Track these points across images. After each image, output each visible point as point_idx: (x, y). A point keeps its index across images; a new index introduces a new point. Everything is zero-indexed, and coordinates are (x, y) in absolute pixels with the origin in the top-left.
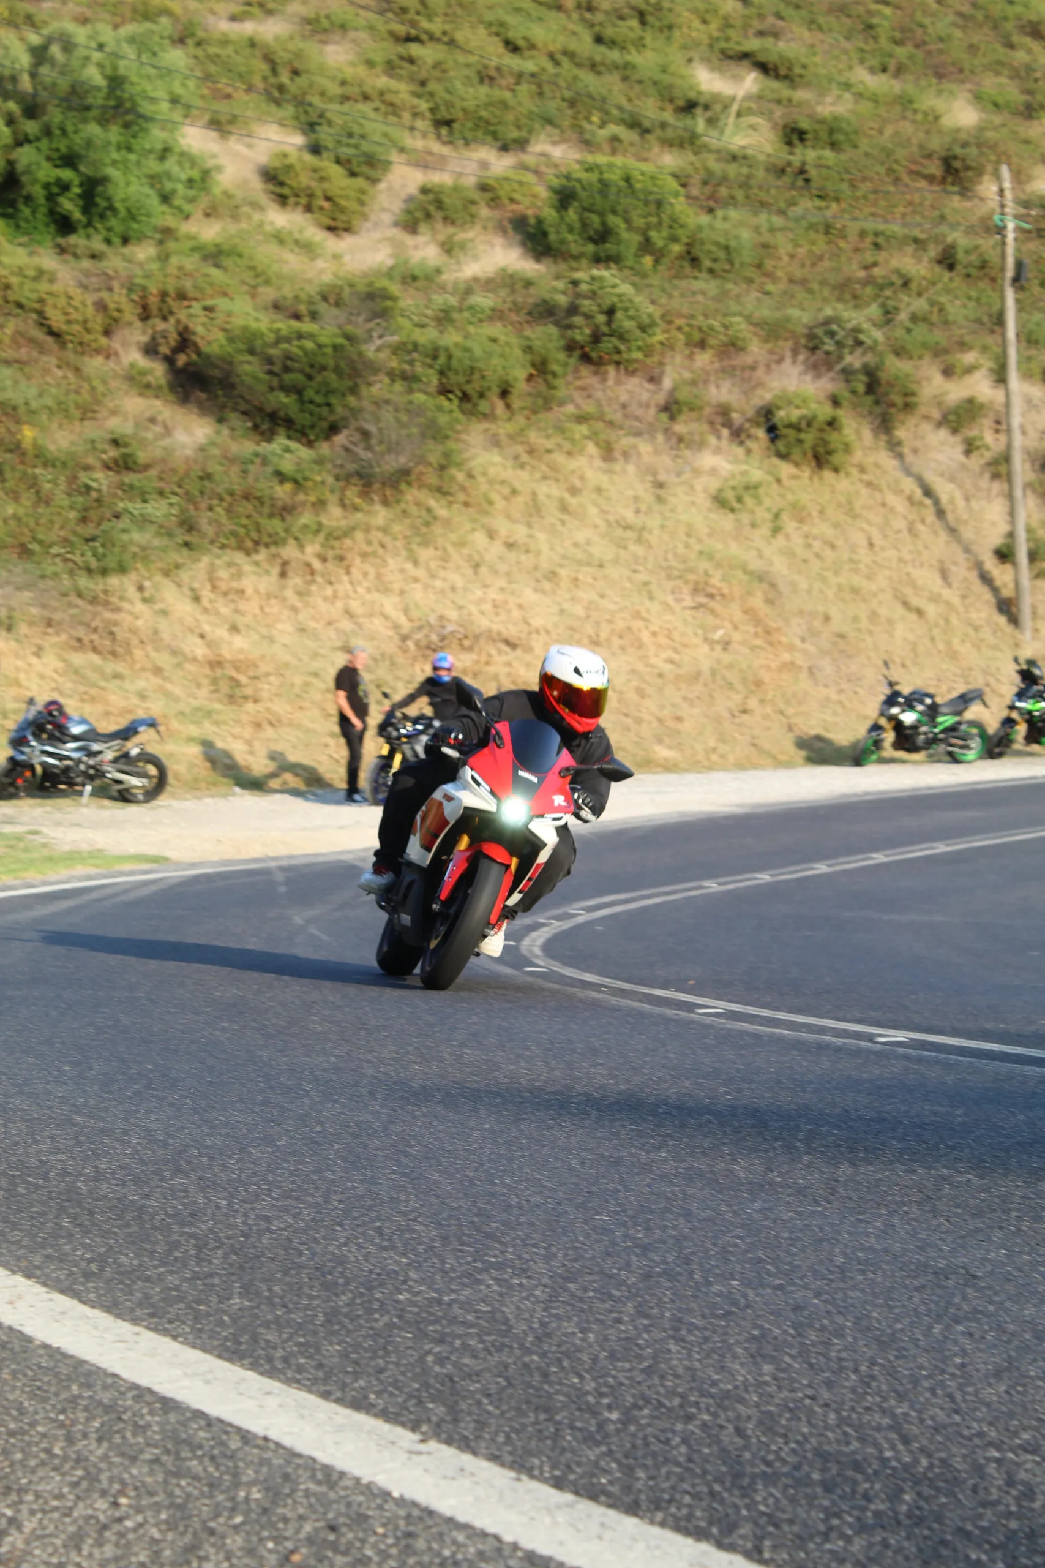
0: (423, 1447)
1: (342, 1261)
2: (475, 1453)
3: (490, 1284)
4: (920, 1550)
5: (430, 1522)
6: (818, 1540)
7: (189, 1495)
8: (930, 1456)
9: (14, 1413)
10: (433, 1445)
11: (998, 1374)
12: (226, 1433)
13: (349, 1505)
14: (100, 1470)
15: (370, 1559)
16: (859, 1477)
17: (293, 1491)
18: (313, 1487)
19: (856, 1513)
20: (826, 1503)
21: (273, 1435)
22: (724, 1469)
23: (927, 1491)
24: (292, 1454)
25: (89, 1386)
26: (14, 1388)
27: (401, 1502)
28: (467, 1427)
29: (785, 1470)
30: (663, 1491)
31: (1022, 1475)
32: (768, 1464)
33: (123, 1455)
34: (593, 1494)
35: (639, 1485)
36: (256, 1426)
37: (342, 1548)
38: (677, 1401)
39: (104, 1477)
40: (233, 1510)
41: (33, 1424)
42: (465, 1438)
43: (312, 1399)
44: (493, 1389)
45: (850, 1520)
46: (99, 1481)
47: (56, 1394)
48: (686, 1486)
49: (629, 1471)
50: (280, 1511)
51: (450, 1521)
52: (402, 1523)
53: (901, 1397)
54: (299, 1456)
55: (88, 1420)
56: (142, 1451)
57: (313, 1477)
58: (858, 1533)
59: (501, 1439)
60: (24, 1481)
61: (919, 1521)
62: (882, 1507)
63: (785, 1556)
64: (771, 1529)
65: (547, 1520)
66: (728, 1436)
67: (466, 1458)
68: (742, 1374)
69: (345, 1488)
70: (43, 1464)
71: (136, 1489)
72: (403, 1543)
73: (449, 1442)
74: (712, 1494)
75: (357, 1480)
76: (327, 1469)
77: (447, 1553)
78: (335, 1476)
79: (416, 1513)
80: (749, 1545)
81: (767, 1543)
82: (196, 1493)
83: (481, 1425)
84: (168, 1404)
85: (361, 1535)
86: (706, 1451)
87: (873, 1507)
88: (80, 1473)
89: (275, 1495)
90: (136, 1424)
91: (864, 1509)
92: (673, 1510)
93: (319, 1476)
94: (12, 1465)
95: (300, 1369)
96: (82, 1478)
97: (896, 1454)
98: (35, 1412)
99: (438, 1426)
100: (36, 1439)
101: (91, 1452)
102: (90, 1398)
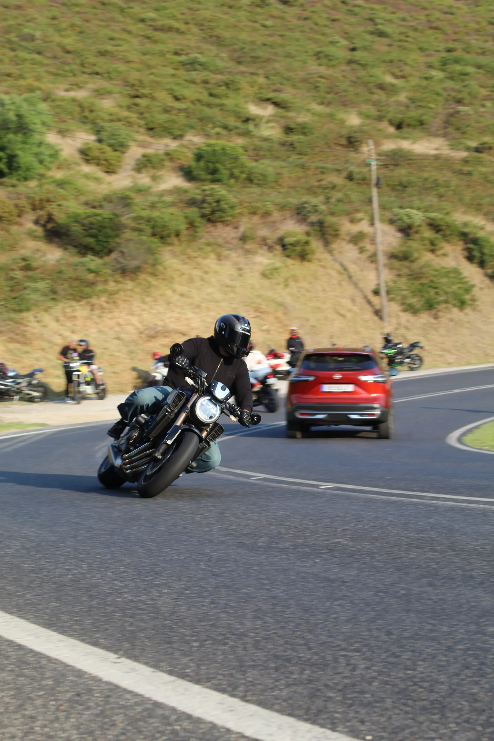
0: (118, 660)
1: (96, 586)
2: (139, 662)
3: (154, 593)
4: (309, 693)
5: (117, 691)
7: (23, 684)
8: (318, 655)
10: (123, 660)
11: (348, 621)
12: (41, 658)
13: (86, 685)
15: (91, 707)
17: (65, 680)
18: (73, 678)
20: (274, 676)
21: (59, 658)
22: (236, 664)
23: (315, 669)
24: (66, 666)
27: (108, 683)
29: (261, 663)
30: (211, 674)
31: (353, 662)
34: (183, 676)
35: (202, 672)
36: (53, 654)
37: (81, 703)
38: (221, 637)
40: (40, 689)
42: (137, 657)
43: (77, 643)
44: (150, 635)
45: (283, 682)
48: (220, 672)
49: (199, 666)
50: (58, 689)
51: (125, 690)
52: (106, 691)
53: (310, 631)
54: (68, 666)
56: (7, 667)
57: (73, 674)
58: (286, 687)
59: (150, 655)
61: (310, 681)
62: (296, 676)
63: (256, 698)
64: (252, 687)
65: (164, 688)
66: (240, 652)
67: (135, 664)
68: (249, 624)
69: (85, 678)
72: (106, 699)
73: (129, 657)
75: (90, 675)
76: (79, 671)
78: (82, 673)
79: (112, 687)
80: (242, 694)
81: (249, 693)
82: (26, 683)
83: (143, 650)
84: (20, 647)
85: (89, 697)
86: (231, 657)
87: (293, 677)
89: (57, 682)
91: (289, 678)
92: (214, 681)
93: (76, 674)
95: (75, 630)
97: (305, 655)
99: (126, 651)
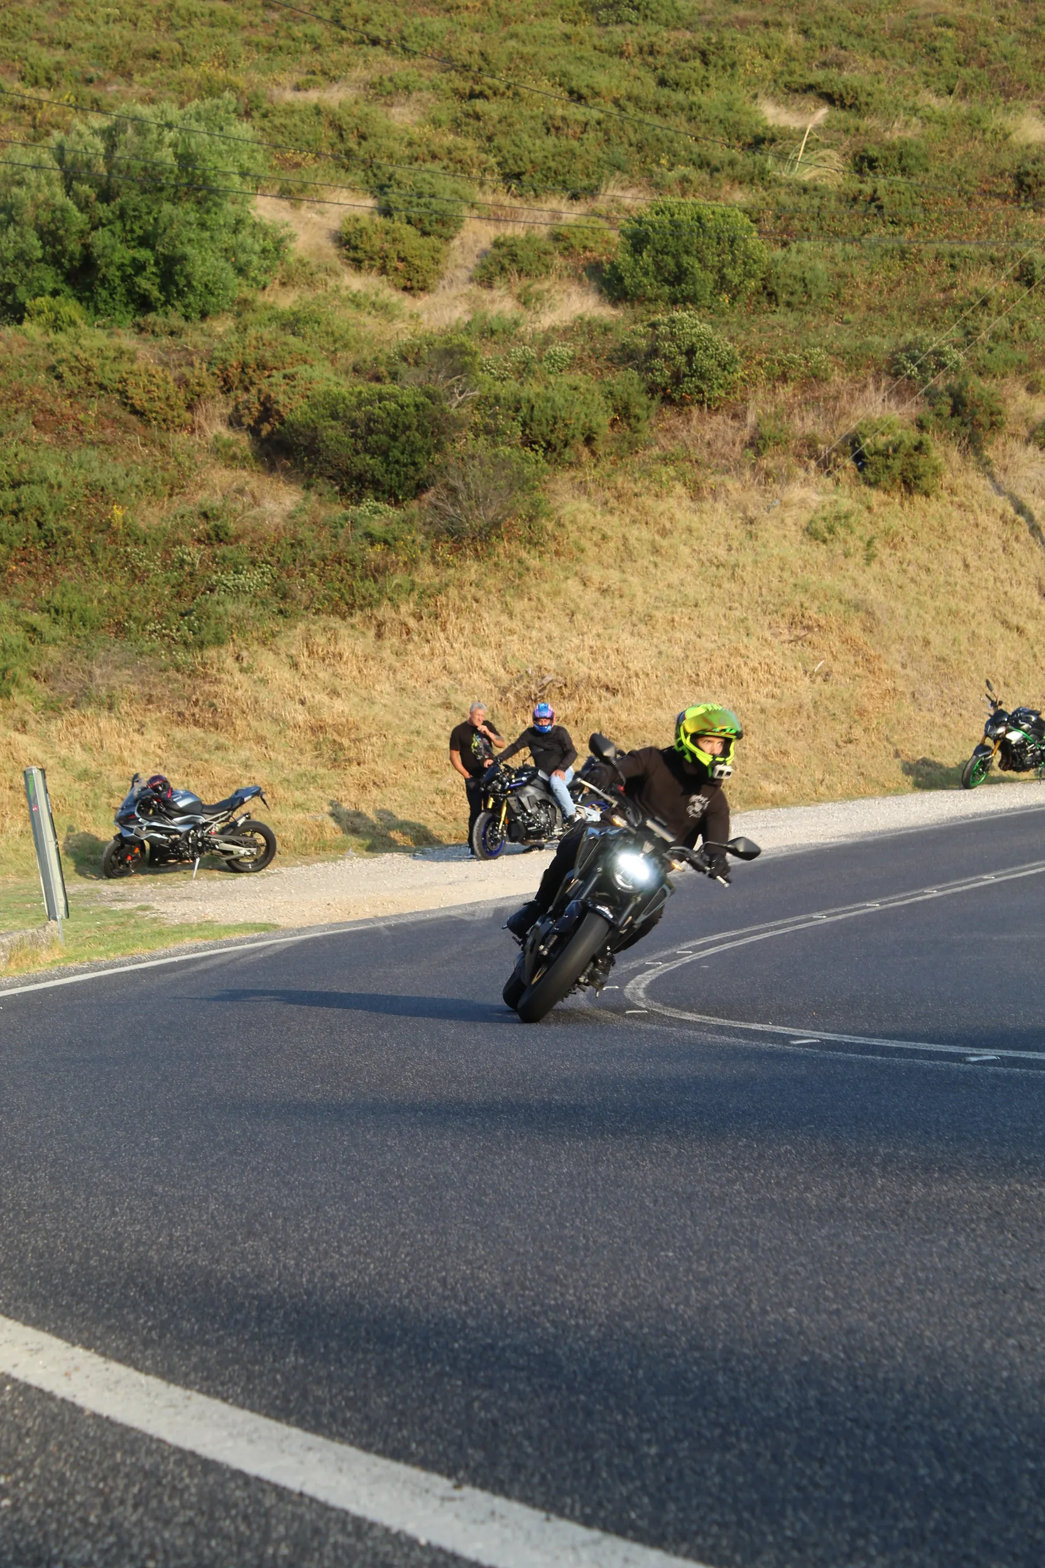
0: (457, 1493)
2: (508, 1495)
7: (217, 1556)
8: (963, 1470)
9: (55, 1484)
10: (467, 1490)
12: (263, 1491)
13: (375, 1555)
14: (132, 1536)
16: (890, 1497)
17: (321, 1545)
18: (341, 1539)
19: (882, 1533)
20: (853, 1524)
21: (309, 1490)
22: (755, 1496)
23: (956, 1506)
24: (325, 1508)
25: (133, 1453)
26: (59, 1459)
27: (429, 1548)
28: (503, 1473)
29: (817, 1494)
30: (692, 1522)
32: (800, 1488)
33: (156, 1519)
34: (620, 1528)
35: (669, 1518)
36: (292, 1482)
38: (717, 1432)
39: (135, 1543)
41: (72, 1495)
42: (501, 1483)
43: (352, 1452)
44: (535, 1432)
45: (875, 1539)
46: (129, 1546)
47: (100, 1463)
48: (716, 1516)
49: (660, 1505)
53: (943, 1414)
54: (333, 1509)
55: (127, 1487)
56: (176, 1514)
57: (343, 1529)
58: (882, 1553)
59: (536, 1479)
60: (55, 1551)
61: (945, 1537)
62: (909, 1525)
64: (795, 1554)
65: (571, 1558)
66: (764, 1462)
67: (499, 1503)
68: (786, 1400)
69: (374, 1539)
70: (77, 1533)
71: (165, 1552)
73: (483, 1487)
74: (740, 1522)
75: (387, 1530)
76: (358, 1521)
78: (366, 1527)
79: (441, 1558)
82: (224, 1553)
83: (518, 1467)
84: (209, 1466)
86: (740, 1479)
87: (901, 1526)
88: (111, 1539)
89: (302, 1549)
90: (174, 1488)
91: (891, 1528)
92: (699, 1540)
93: (350, 1527)
94: (45, 1536)
95: (345, 1423)
96: (112, 1545)
97: (930, 1471)
98: (77, 1481)
99: (475, 1470)
100: (73, 1508)
101: (125, 1518)
102: (132, 1464)
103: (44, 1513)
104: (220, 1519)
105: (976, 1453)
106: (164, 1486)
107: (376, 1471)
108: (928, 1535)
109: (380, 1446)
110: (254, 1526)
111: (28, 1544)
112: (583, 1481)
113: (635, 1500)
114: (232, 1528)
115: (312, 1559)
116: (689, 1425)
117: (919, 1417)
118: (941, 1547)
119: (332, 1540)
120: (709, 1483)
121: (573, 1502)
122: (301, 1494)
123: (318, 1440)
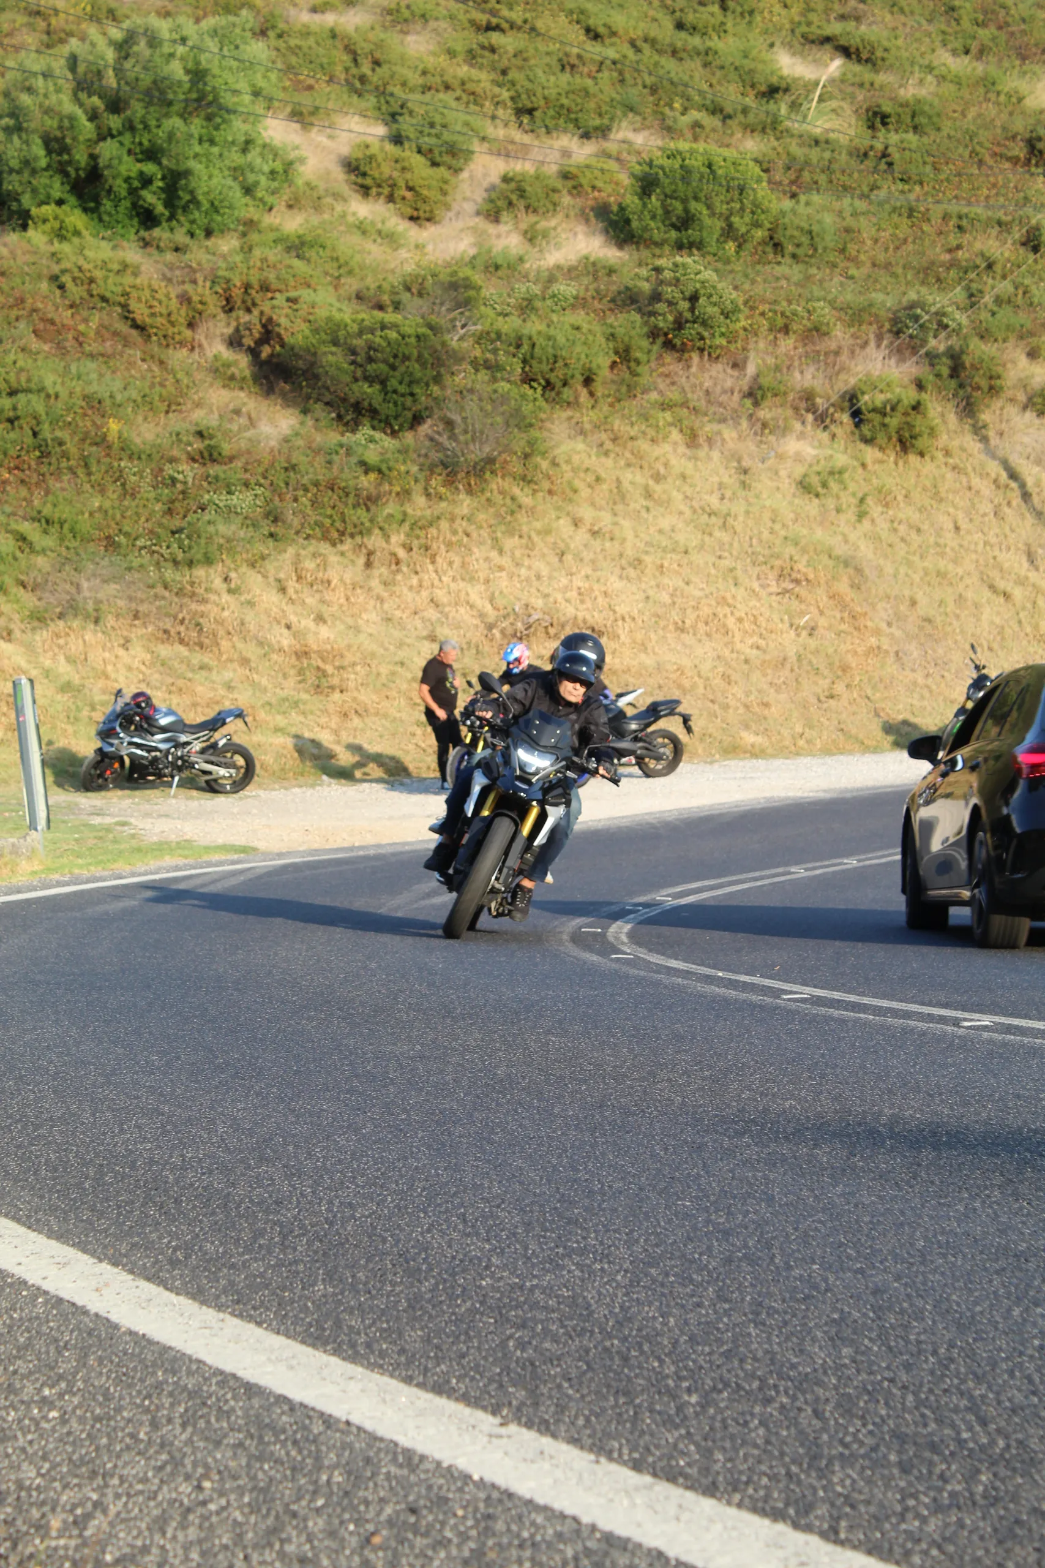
0: (503, 1431)
1: (425, 1248)
2: (554, 1436)
3: (572, 1270)
4: (995, 1530)
5: (510, 1505)
6: (894, 1520)
7: (271, 1480)
8: (1007, 1437)
9: (100, 1398)
10: (513, 1428)
12: (310, 1417)
13: (430, 1488)
14: (185, 1454)
15: (450, 1541)
16: (936, 1458)
17: (374, 1475)
18: (393, 1469)
19: (932, 1494)
20: (902, 1484)
21: (355, 1419)
22: (801, 1451)
23: (1003, 1472)
24: (374, 1438)
25: (174, 1373)
26: (100, 1374)
27: (481, 1484)
28: (547, 1411)
29: (862, 1451)
30: (741, 1472)
32: (846, 1446)
33: (207, 1439)
34: (671, 1476)
35: (718, 1467)
36: (339, 1411)
37: (423, 1530)
38: (756, 1384)
39: (188, 1461)
40: (315, 1493)
41: (119, 1410)
42: (546, 1422)
43: (394, 1384)
44: (574, 1373)
45: (927, 1500)
46: (184, 1466)
47: (142, 1380)
48: (763, 1468)
49: (707, 1453)
50: (361, 1494)
51: (530, 1502)
52: (481, 1505)
53: (979, 1379)
54: (382, 1440)
55: (172, 1405)
56: (225, 1436)
57: (394, 1460)
58: (934, 1513)
59: (581, 1422)
60: (109, 1465)
61: (995, 1501)
62: (958, 1488)
63: (862, 1537)
64: (848, 1509)
65: (626, 1502)
66: (806, 1417)
67: (546, 1441)
68: (821, 1356)
69: (427, 1471)
70: (128, 1448)
71: (219, 1472)
72: (483, 1524)
73: (529, 1425)
74: (789, 1475)
75: (438, 1464)
76: (409, 1453)
77: (525, 1534)
78: (416, 1460)
79: (495, 1495)
80: (826, 1526)
81: (843, 1524)
82: (279, 1476)
83: (561, 1409)
84: (251, 1390)
85: (441, 1517)
87: (949, 1488)
88: (164, 1457)
89: (356, 1478)
90: (220, 1409)
91: (940, 1490)
92: (751, 1491)
93: (401, 1459)
94: (97, 1449)
95: (382, 1354)
96: (166, 1463)
97: (973, 1435)
98: (121, 1398)
99: (519, 1409)
100: (122, 1424)
101: (175, 1437)
102: (174, 1383)
103: (93, 1427)
104: (269, 1443)
105: (1017, 1420)
106: (210, 1407)
107: (420, 1404)
108: (978, 1497)
109: (421, 1379)
110: (305, 1452)
111: (81, 1458)
112: (628, 1425)
113: (681, 1446)
114: (283, 1452)
115: (366, 1489)
116: (726, 1375)
117: (956, 1381)
118: (992, 1511)
119: (384, 1470)
120: (753, 1435)
121: (621, 1446)
122: (348, 1423)
123: (359, 1371)
